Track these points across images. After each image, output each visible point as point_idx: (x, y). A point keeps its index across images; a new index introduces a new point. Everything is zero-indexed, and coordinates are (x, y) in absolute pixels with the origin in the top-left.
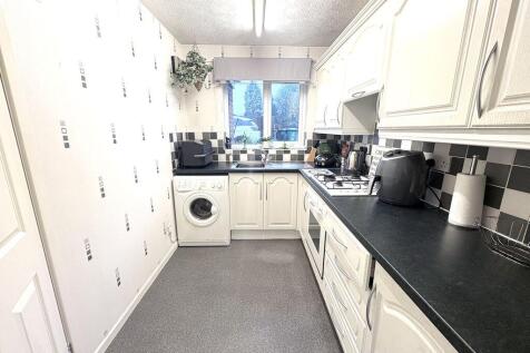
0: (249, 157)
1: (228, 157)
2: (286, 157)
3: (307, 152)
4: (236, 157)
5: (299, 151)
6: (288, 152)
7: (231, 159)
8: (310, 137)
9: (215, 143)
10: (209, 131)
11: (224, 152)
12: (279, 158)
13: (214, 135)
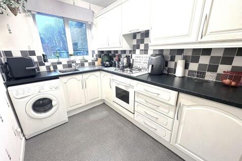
0: (64, 66)
1: (48, 68)
2: (86, 64)
3: (97, 60)
4: (55, 68)
5: (92, 61)
6: (87, 61)
7: (52, 68)
8: (96, 53)
9: (35, 58)
10: (27, 49)
11: (44, 65)
12: (82, 65)
13: (33, 53)
